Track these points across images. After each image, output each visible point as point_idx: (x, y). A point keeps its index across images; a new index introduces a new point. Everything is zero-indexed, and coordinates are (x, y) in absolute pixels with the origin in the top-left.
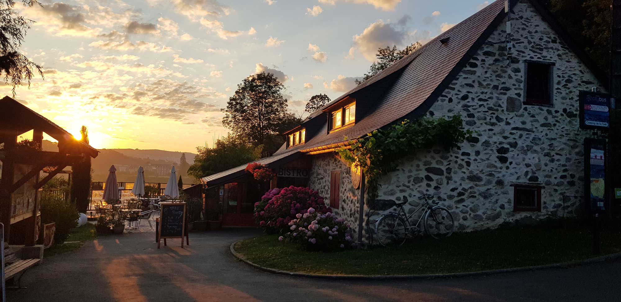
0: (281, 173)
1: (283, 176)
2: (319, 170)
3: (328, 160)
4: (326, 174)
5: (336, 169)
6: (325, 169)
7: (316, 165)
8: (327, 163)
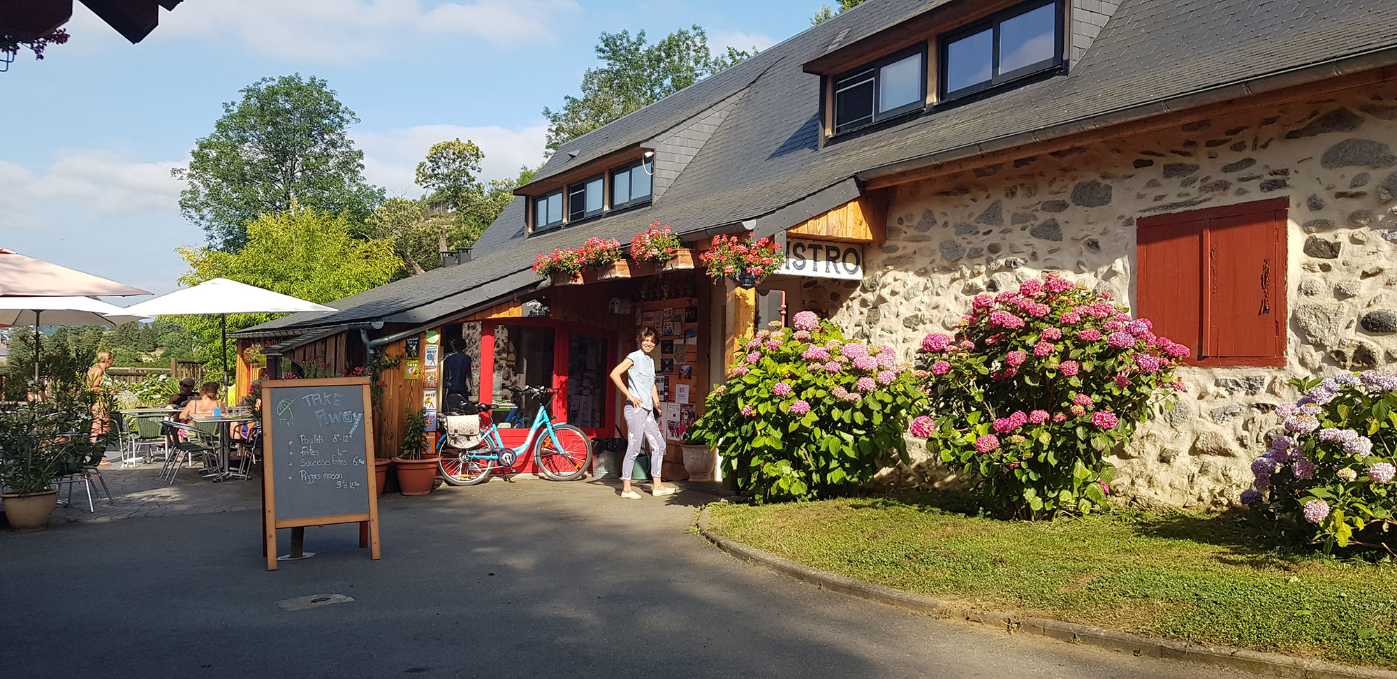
2: (970, 237)
3: (1071, 187)
4: (1055, 245)
5: (1205, 200)
6: (1045, 225)
7: (941, 223)
8: (1066, 197)
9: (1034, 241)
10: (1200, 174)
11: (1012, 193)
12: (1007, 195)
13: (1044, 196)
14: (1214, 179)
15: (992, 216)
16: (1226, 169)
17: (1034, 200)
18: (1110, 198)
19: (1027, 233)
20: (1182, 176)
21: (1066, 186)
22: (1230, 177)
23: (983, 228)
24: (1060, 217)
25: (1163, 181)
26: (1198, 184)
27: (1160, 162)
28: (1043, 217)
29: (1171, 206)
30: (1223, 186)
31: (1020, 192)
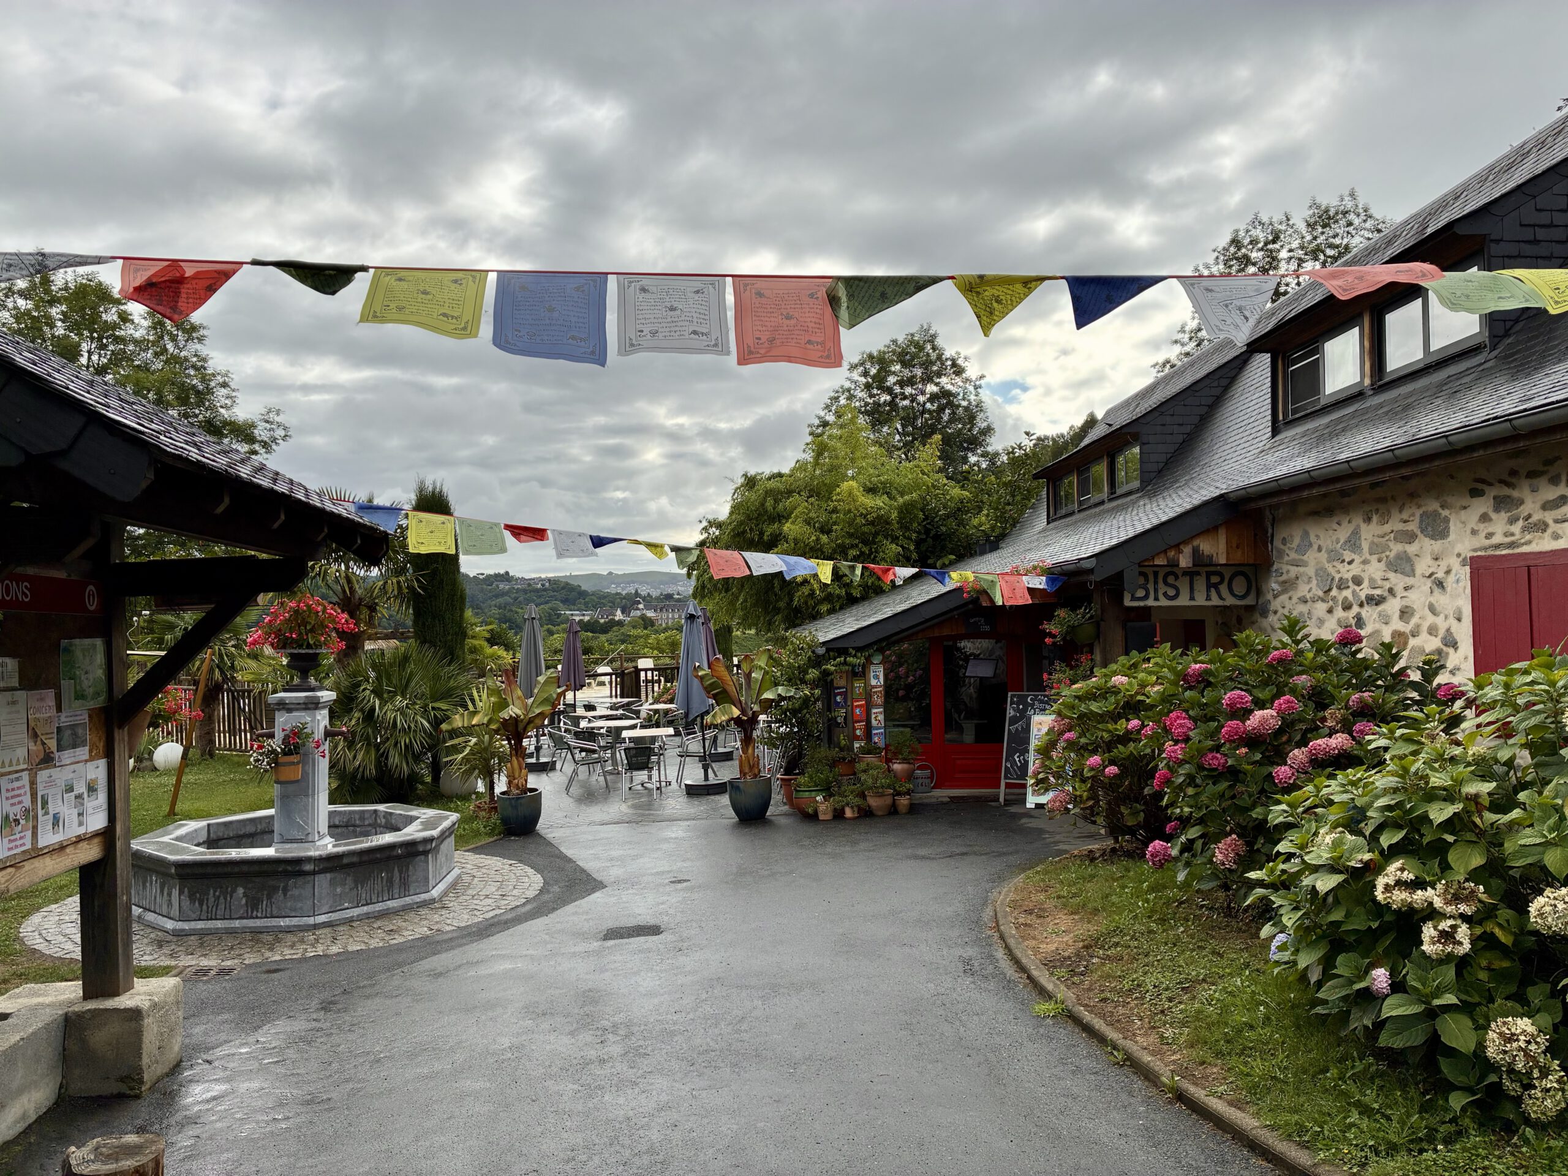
0: (1141, 593)
1: (1150, 602)
2: (1339, 566)
3: (1418, 513)
4: (1410, 581)
5: (1526, 543)
6: (1398, 557)
7: (1315, 547)
8: (1413, 526)
9: (1391, 575)
10: (1524, 510)
11: (1368, 520)
12: (1364, 521)
13: (1395, 524)
14: (1535, 518)
15: (1353, 543)
16: (1546, 506)
17: (1387, 528)
18: (1448, 532)
19: (1382, 565)
20: (1509, 511)
21: (1413, 515)
22: (1549, 517)
23: (1348, 555)
24: (1412, 549)
25: (1493, 516)
26: (1520, 523)
27: (1492, 492)
28: (1396, 548)
29: (1497, 546)
30: (1542, 527)
31: (1375, 518)
